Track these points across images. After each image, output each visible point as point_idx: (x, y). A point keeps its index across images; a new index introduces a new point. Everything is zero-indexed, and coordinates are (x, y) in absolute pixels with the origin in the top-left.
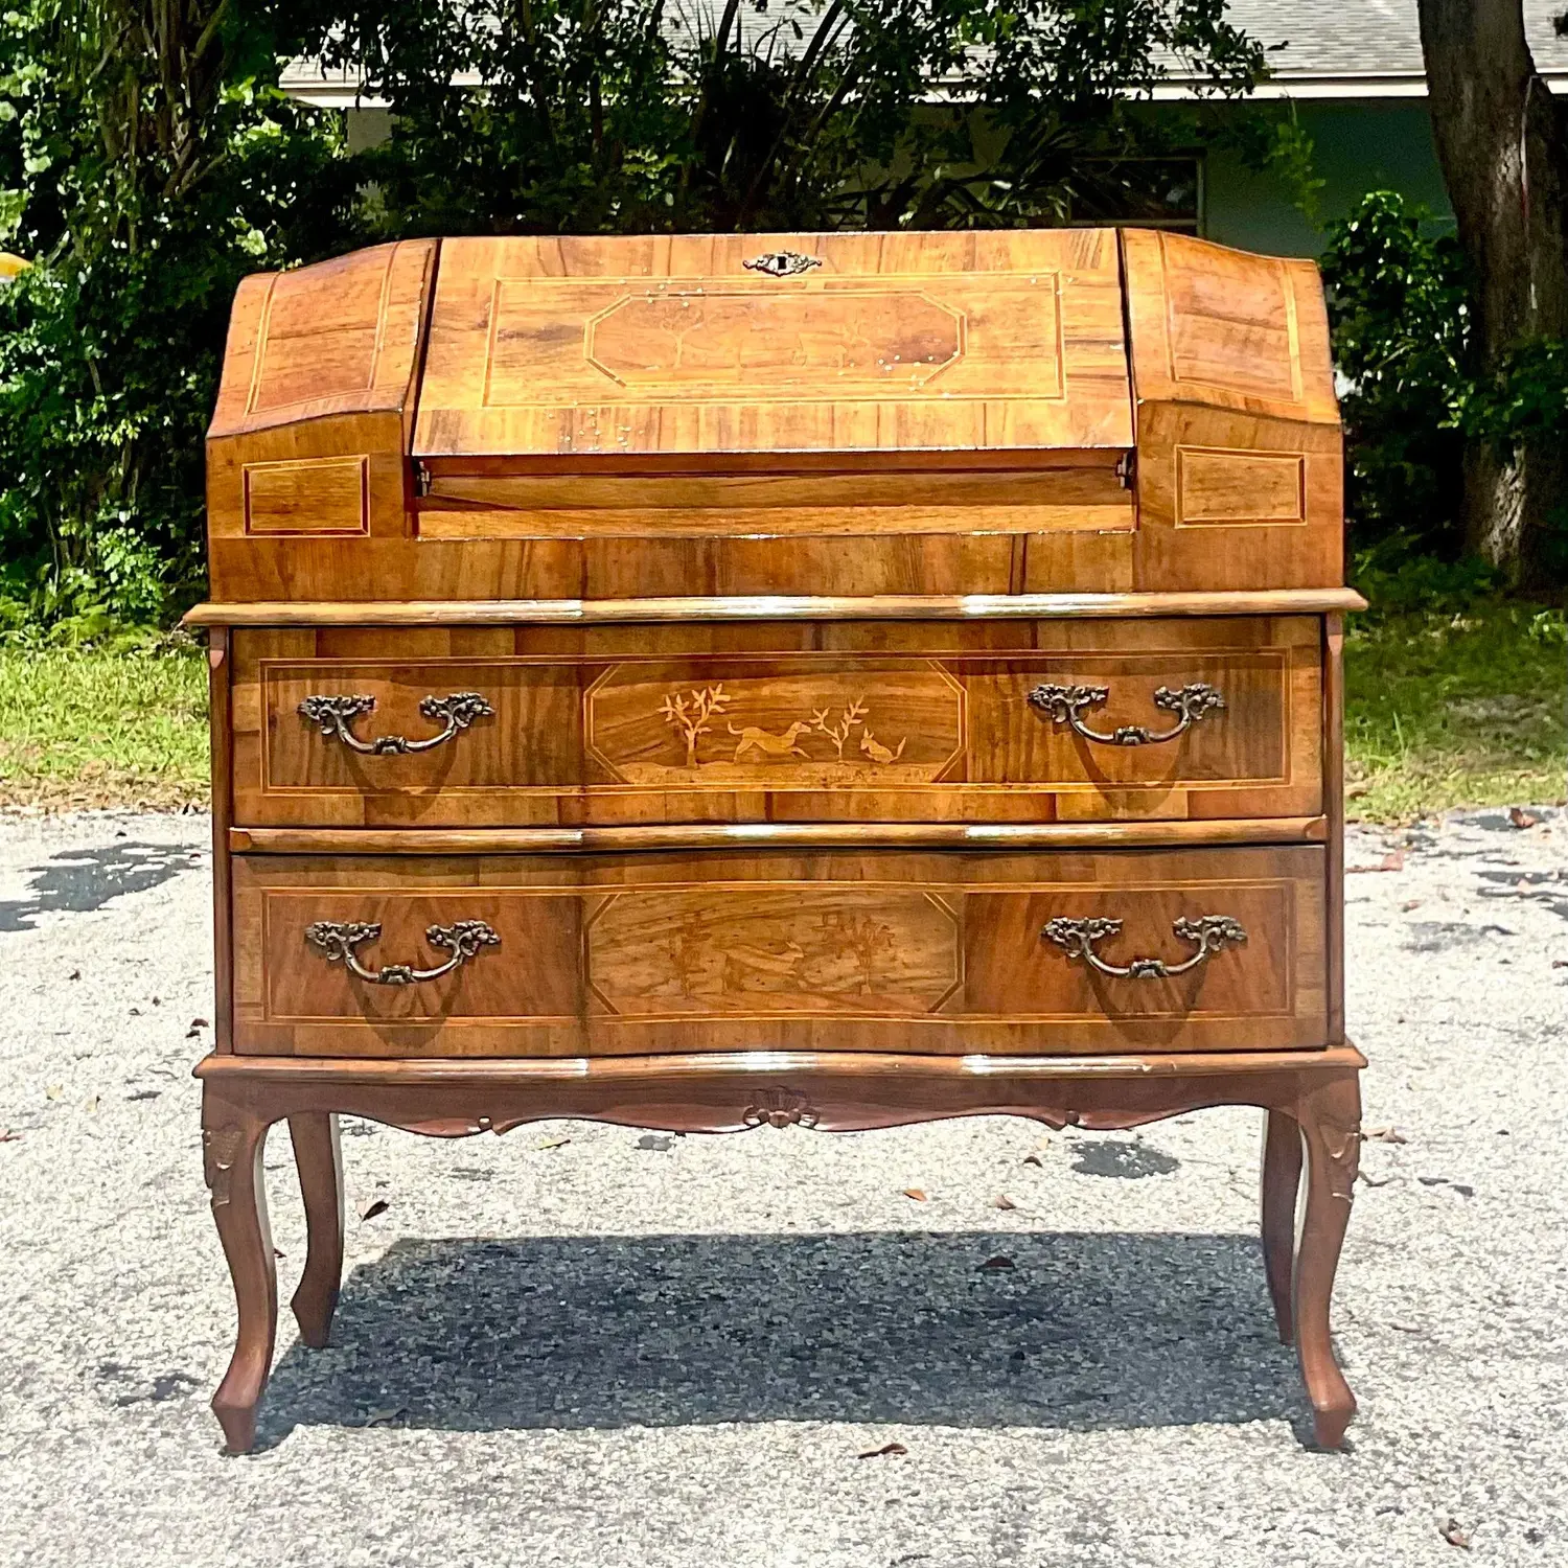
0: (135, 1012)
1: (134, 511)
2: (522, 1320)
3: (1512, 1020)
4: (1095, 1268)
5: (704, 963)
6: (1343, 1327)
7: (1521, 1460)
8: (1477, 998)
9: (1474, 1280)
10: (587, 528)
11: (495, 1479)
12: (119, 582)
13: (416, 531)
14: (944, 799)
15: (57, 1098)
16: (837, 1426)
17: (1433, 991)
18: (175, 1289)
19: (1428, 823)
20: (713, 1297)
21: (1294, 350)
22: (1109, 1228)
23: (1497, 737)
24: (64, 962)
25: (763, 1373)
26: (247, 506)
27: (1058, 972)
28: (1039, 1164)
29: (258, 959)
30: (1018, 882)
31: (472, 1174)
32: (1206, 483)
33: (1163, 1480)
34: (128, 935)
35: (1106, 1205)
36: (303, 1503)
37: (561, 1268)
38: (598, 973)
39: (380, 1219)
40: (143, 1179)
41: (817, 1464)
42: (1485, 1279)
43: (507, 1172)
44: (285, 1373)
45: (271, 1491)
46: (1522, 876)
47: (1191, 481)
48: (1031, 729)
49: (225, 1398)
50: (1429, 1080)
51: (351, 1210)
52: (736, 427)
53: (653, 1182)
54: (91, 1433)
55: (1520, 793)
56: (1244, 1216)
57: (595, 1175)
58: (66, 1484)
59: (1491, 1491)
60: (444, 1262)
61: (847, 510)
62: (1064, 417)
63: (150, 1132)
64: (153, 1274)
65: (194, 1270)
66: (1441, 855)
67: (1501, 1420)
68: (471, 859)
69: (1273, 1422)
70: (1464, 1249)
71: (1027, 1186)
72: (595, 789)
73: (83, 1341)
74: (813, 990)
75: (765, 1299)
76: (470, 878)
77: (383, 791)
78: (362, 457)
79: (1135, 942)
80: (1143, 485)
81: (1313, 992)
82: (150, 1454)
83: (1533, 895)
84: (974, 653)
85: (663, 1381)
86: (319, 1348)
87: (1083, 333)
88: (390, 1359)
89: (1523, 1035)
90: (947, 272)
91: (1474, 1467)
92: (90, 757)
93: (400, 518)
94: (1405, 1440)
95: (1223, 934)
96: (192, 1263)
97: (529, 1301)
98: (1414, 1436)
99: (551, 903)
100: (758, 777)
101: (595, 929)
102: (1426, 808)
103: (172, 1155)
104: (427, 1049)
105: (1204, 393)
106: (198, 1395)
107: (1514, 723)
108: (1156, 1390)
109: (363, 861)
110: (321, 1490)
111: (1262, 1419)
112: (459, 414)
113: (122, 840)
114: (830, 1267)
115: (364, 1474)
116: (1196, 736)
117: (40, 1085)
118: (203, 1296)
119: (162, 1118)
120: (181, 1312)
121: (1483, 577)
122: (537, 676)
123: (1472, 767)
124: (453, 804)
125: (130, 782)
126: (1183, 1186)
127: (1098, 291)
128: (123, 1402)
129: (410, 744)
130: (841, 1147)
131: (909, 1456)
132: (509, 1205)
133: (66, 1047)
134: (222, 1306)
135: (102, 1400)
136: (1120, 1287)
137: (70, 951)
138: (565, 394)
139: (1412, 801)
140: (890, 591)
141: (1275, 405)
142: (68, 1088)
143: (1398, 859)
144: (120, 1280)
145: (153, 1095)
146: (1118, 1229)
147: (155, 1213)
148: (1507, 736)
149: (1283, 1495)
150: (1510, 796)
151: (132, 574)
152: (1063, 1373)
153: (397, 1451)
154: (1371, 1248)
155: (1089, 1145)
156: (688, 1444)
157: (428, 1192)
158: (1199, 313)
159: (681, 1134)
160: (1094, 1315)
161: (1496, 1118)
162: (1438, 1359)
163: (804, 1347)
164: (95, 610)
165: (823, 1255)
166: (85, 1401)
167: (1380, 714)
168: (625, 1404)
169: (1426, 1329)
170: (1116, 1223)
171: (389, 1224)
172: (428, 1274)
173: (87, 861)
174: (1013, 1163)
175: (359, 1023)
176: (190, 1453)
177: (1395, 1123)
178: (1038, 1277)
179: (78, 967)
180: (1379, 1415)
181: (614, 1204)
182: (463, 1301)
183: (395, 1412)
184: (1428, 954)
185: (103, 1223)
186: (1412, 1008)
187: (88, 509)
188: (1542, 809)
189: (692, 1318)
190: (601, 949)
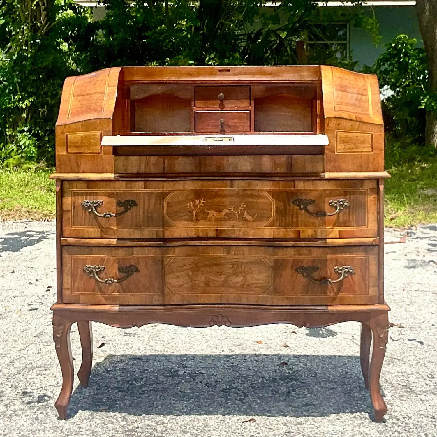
0: (31, 283)
1: (29, 127)
2: (144, 380)
4: (312, 365)
5: (198, 278)
6: (384, 384)
7: (435, 425)
8: (426, 283)
9: (423, 370)
11: (137, 428)
12: (24, 148)
14: (268, 231)
15: (8, 310)
17: (413, 281)
18: (43, 369)
19: (413, 228)
20: (200, 373)
21: (370, 102)
22: (316, 353)
23: (435, 201)
24: (9, 268)
25: (214, 396)
26: (67, 145)
27: (300, 282)
28: (296, 333)
29: (70, 276)
30: (289, 256)
31: (130, 335)
32: (345, 141)
33: (331, 430)
34: (28, 259)
35: (316, 346)
36: (81, 434)
37: (156, 364)
38: (167, 281)
39: (103, 348)
40: (34, 335)
41: (230, 424)
42: (426, 370)
43: (140, 334)
44: (76, 395)
45: (72, 430)
47: (340, 140)
48: (293, 212)
49: (58, 403)
50: (411, 308)
51: (95, 346)
53: (183, 338)
54: (20, 412)
56: (355, 350)
57: (166, 335)
58: (12, 428)
60: (122, 361)
63: (36, 321)
64: (37, 364)
65: (49, 363)
66: (417, 238)
67: (429, 413)
68: (131, 248)
69: (363, 413)
70: (420, 361)
71: (292, 340)
72: (167, 228)
73: (17, 384)
74: (230, 286)
75: (215, 374)
76: (131, 253)
77: (106, 228)
78: (100, 132)
79: (323, 273)
81: (375, 288)
82: (37, 419)
84: (277, 190)
85: (185, 398)
86: (85, 388)
88: (106, 391)
91: (421, 427)
92: (16, 204)
94: (401, 419)
95: (349, 271)
96: (48, 361)
97: (147, 373)
98: (404, 418)
99: (154, 260)
100: (214, 225)
101: (167, 268)
102: (413, 223)
103: (42, 328)
104: (118, 302)
105: (344, 115)
106: (51, 401)
108: (329, 403)
109: (101, 248)
110: (86, 430)
111: (360, 412)
113: (26, 230)
114: (234, 364)
115: (99, 426)
116: (341, 215)
117: (3, 306)
118: (52, 371)
119: (39, 316)
120: (45, 376)
121: (432, 151)
122: (150, 195)
123: (427, 210)
124: (125, 232)
125: (28, 212)
126: (338, 340)
128: (29, 403)
129: (113, 215)
131: (257, 422)
132: (140, 344)
133: (11, 294)
134: (57, 374)
135: (23, 402)
136: (319, 371)
137: (11, 264)
139: (409, 221)
141: (364, 118)
142: (11, 307)
143: (404, 239)
144: (27, 366)
145: (36, 309)
146: (319, 354)
147: (37, 345)
151: (28, 146)
152: (302, 397)
153: (108, 419)
154: (392, 361)
157: (117, 340)
158: (343, 91)
160: (312, 380)
161: (431, 320)
162: (412, 394)
163: (226, 389)
164: (17, 157)
165: (232, 361)
166: (18, 403)
167: (400, 194)
168: (174, 405)
169: (408, 385)
170: (318, 352)
171: (105, 350)
172: (117, 365)
173: (16, 236)
174: (288, 333)
175: (98, 295)
176: (48, 419)
177: (401, 322)
178: (295, 368)
179: (14, 269)
180: (394, 411)
181: (171, 344)
182: (127, 373)
183: (108, 407)
184: (412, 269)
185: (22, 348)
186: (407, 286)
187: (15, 127)
189: (194, 379)
190: (168, 274)
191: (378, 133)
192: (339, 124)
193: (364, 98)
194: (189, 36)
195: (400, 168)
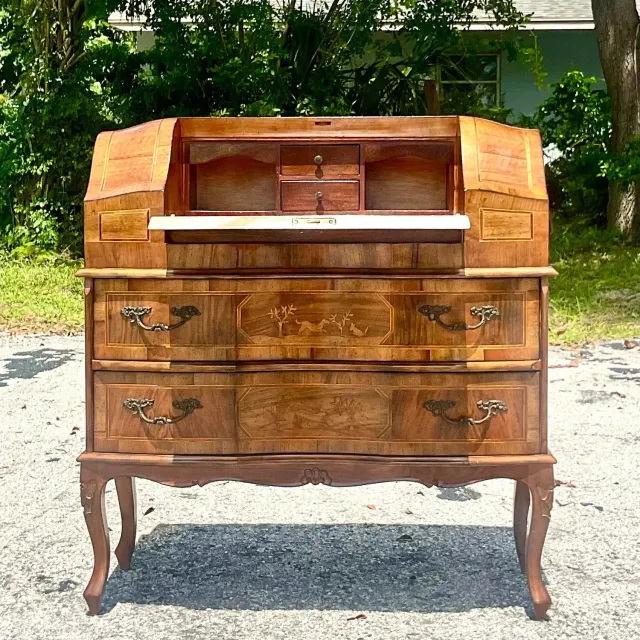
0: (49, 423)
1: (46, 202)
2: (210, 559)
3: (622, 434)
4: (445, 540)
5: (285, 417)
6: (547, 567)
7: (619, 625)
8: (608, 424)
9: (602, 547)
11: (198, 627)
12: (40, 232)
14: (384, 351)
15: (17, 461)
17: (589, 421)
18: (67, 544)
19: (590, 346)
20: (287, 550)
21: (529, 168)
22: (451, 523)
23: (620, 307)
24: (20, 401)
25: (308, 583)
26: (100, 229)
28: (423, 495)
29: (104, 413)
31: (189, 496)
32: (492, 223)
33: (472, 631)
34: (46, 389)
35: (451, 513)
36: (121, 636)
37: (225, 537)
38: (242, 421)
39: (150, 515)
40: (54, 497)
41: (330, 623)
42: (607, 548)
43: (203, 495)
44: (113, 581)
45: (107, 631)
46: (629, 370)
47: (486, 222)
48: (420, 324)
49: (89, 592)
50: (587, 460)
51: (140, 511)
53: (263, 500)
54: (34, 605)
55: (629, 333)
56: (506, 519)
57: (239, 497)
58: (24, 627)
60: (177, 533)
63: (56, 476)
64: (58, 537)
65: (74, 536)
66: (595, 360)
67: (611, 608)
68: (190, 374)
69: (517, 607)
70: (598, 534)
71: (418, 505)
72: (241, 346)
73: (30, 565)
74: (330, 428)
75: (309, 551)
76: (190, 381)
77: (155, 346)
78: (147, 210)
79: (461, 410)
81: (535, 431)
82: (58, 614)
83: (633, 379)
84: (397, 292)
85: (267, 586)
86: (126, 571)
88: (156, 575)
89: (626, 441)
91: (599, 627)
92: (29, 311)
93: (163, 235)
94: (572, 617)
95: (498, 408)
96: (74, 533)
97: (213, 551)
98: (575, 614)
99: (223, 392)
100: (308, 342)
101: (241, 402)
102: (589, 339)
103: (65, 486)
104: (173, 451)
105: (492, 187)
106: (77, 590)
107: (628, 301)
108: (470, 592)
109: (147, 374)
110: (128, 631)
111: (513, 606)
113: (43, 347)
114: (336, 538)
115: (145, 624)
116: (488, 327)
117: (10, 455)
118: (79, 547)
119: (61, 470)
120: (70, 554)
121: (616, 237)
122: (218, 300)
123: (609, 321)
124: (183, 351)
125: (46, 322)
126: (482, 505)
128: (47, 592)
129: (166, 328)
131: (368, 619)
132: (204, 510)
133: (22, 438)
134: (86, 552)
135: (39, 591)
136: (456, 548)
137: (22, 396)
139: (583, 336)
141: (521, 191)
142: (22, 456)
143: (576, 362)
144: (45, 540)
145: (57, 460)
146: (455, 524)
147: (59, 511)
148: (625, 307)
150: (625, 334)
151: (45, 229)
152: (431, 585)
153: (158, 615)
154: (559, 534)
157: (171, 503)
158: (491, 152)
160: (445, 560)
161: (614, 477)
162: (586, 581)
163: (325, 572)
164: (29, 244)
165: (333, 533)
166: (32, 592)
167: (571, 297)
168: (252, 596)
169: (581, 568)
170: (454, 521)
171: (155, 517)
172: (171, 539)
173: (28, 357)
174: (412, 494)
175: (145, 440)
176: (75, 614)
177: (572, 478)
178: (422, 544)
179: (26, 403)
180: (561, 605)
181: (247, 509)
182: (185, 551)
183: (158, 598)
184: (588, 404)
185: (38, 515)
186: (580, 428)
187: (27, 202)
188: (638, 340)
189: (280, 559)
190: (243, 411)
191: (540, 213)
192: (485, 199)
193: (520, 162)
194: (273, 73)
195: (571, 261)
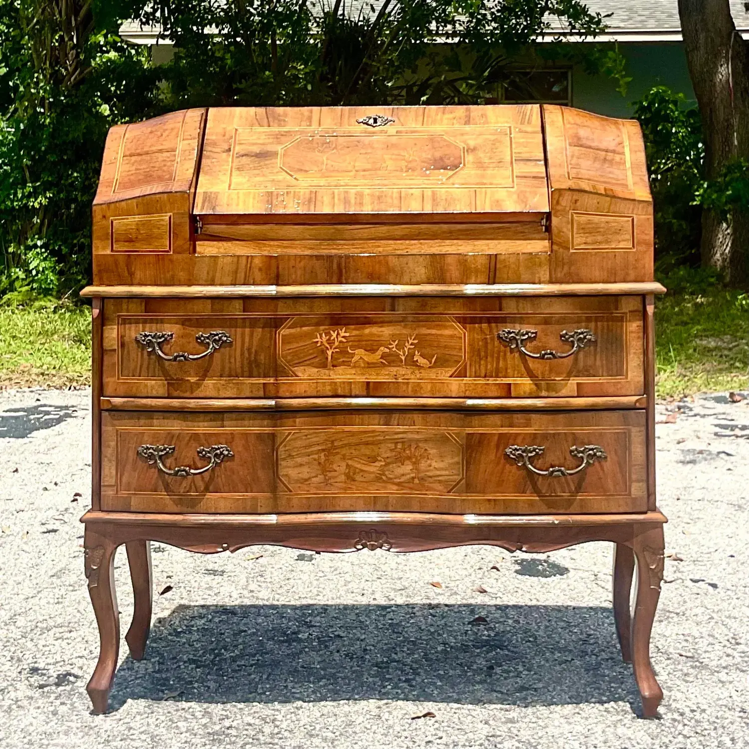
0: (46, 489)
1: (45, 240)
2: (241, 647)
3: (734, 499)
4: (528, 623)
5: (335, 467)
6: (654, 655)
7: (747, 724)
8: (716, 488)
9: (720, 631)
10: (279, 250)
11: (228, 728)
12: (37, 275)
13: (194, 251)
14: (455, 386)
15: (8, 532)
16: (400, 703)
17: (694, 483)
18: (66, 629)
19: (688, 399)
20: (336, 636)
21: (628, 165)
22: (534, 603)
23: (721, 356)
24: (10, 464)
25: (362, 675)
26: (112, 238)
27: (512, 473)
28: (498, 570)
29: (114, 463)
30: (492, 427)
31: (214, 572)
32: (587, 230)
33: (566, 732)
34: (42, 450)
35: (533, 591)
36: (132, 740)
37: (260, 621)
38: (282, 472)
39: (168, 595)
40: (51, 573)
41: (390, 722)
42: (726, 631)
43: (231, 572)
44: (122, 673)
45: (115, 733)
46: (736, 426)
47: (578, 229)
48: (499, 352)
49: (93, 685)
50: (692, 529)
51: (156, 589)
52: (353, 201)
53: (305, 577)
54: (25, 703)
55: (734, 385)
56: (604, 597)
57: (275, 574)
58: (12, 729)
59: (733, 740)
60: (201, 617)
61: (407, 242)
62: (515, 197)
63: (54, 550)
64: (55, 622)
65: (76, 620)
66: (695, 415)
67: (736, 703)
68: (219, 414)
69: (621, 703)
70: (714, 615)
71: (493, 581)
72: (282, 380)
73: (21, 655)
74: (390, 481)
75: (363, 637)
76: (219, 423)
77: (177, 379)
78: (169, 214)
79: (551, 458)
80: (554, 230)
81: (641, 484)
82: (55, 713)
83: (742, 436)
84: (469, 313)
85: (312, 679)
86: (139, 661)
87: (525, 156)
88: (175, 666)
89: (740, 507)
90: (457, 126)
91: (724, 727)
92: (23, 362)
93: (187, 245)
94: (688, 713)
95: (595, 454)
96: (74, 616)
97: (245, 637)
98: (693, 711)
99: (259, 436)
100: (363, 374)
101: (281, 449)
102: (687, 392)
103: (64, 562)
104: (197, 509)
105: (585, 186)
106: (79, 683)
107: (730, 349)
108: (561, 685)
109: (168, 415)
110: (141, 733)
111: (615, 702)
112: (216, 193)
113: (39, 403)
114: (395, 621)
115: (163, 725)
116: (581, 355)
118: (81, 633)
119: (59, 543)
120: (69, 641)
121: (712, 277)
122: (253, 323)
123: (709, 371)
124: (211, 386)
125: (43, 374)
126: (571, 582)
127: (530, 136)
128: (41, 687)
129: (191, 357)
130: (399, 560)
131: (437, 718)
132: (233, 588)
133: (12, 506)
134: (91, 638)
135: (30, 685)
136: (541, 633)
137: (13, 458)
138: (269, 185)
139: (680, 388)
140: (429, 282)
141: (619, 191)
142: (12, 527)
143: (674, 418)
144: (39, 624)
145: (55, 531)
146: (539, 604)
147: (57, 590)
148: (726, 356)
149: (627, 741)
150: (729, 386)
151: (43, 271)
152: (513, 677)
153: (179, 713)
154: (667, 614)
155: (523, 560)
156: (325, 711)
157: (192, 582)
158: (581, 146)
159: (318, 553)
160: (529, 647)
161: (728, 549)
162: (703, 672)
163: (382, 662)
164: (24, 289)
165: (391, 615)
166: (22, 686)
167: (662, 345)
168: (293, 690)
169: (696, 656)
170: (538, 600)
171: (173, 597)
172: (193, 623)
173: (22, 413)
174: (485, 569)
175: (163, 496)
176: (75, 713)
177: (677, 550)
178: (500, 628)
179: (17, 466)
180: (674, 700)
181: (286, 588)
182: (211, 637)
183: (178, 693)
184: (690, 465)
185: (31, 595)
186: (683, 493)
187: (22, 239)
188: (745, 393)
189: (326, 647)
190: (284, 459)
191: (642, 217)
192: (576, 201)
193: (617, 158)
